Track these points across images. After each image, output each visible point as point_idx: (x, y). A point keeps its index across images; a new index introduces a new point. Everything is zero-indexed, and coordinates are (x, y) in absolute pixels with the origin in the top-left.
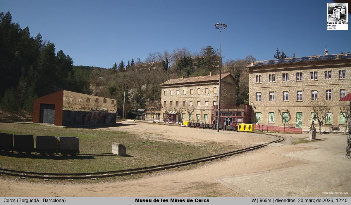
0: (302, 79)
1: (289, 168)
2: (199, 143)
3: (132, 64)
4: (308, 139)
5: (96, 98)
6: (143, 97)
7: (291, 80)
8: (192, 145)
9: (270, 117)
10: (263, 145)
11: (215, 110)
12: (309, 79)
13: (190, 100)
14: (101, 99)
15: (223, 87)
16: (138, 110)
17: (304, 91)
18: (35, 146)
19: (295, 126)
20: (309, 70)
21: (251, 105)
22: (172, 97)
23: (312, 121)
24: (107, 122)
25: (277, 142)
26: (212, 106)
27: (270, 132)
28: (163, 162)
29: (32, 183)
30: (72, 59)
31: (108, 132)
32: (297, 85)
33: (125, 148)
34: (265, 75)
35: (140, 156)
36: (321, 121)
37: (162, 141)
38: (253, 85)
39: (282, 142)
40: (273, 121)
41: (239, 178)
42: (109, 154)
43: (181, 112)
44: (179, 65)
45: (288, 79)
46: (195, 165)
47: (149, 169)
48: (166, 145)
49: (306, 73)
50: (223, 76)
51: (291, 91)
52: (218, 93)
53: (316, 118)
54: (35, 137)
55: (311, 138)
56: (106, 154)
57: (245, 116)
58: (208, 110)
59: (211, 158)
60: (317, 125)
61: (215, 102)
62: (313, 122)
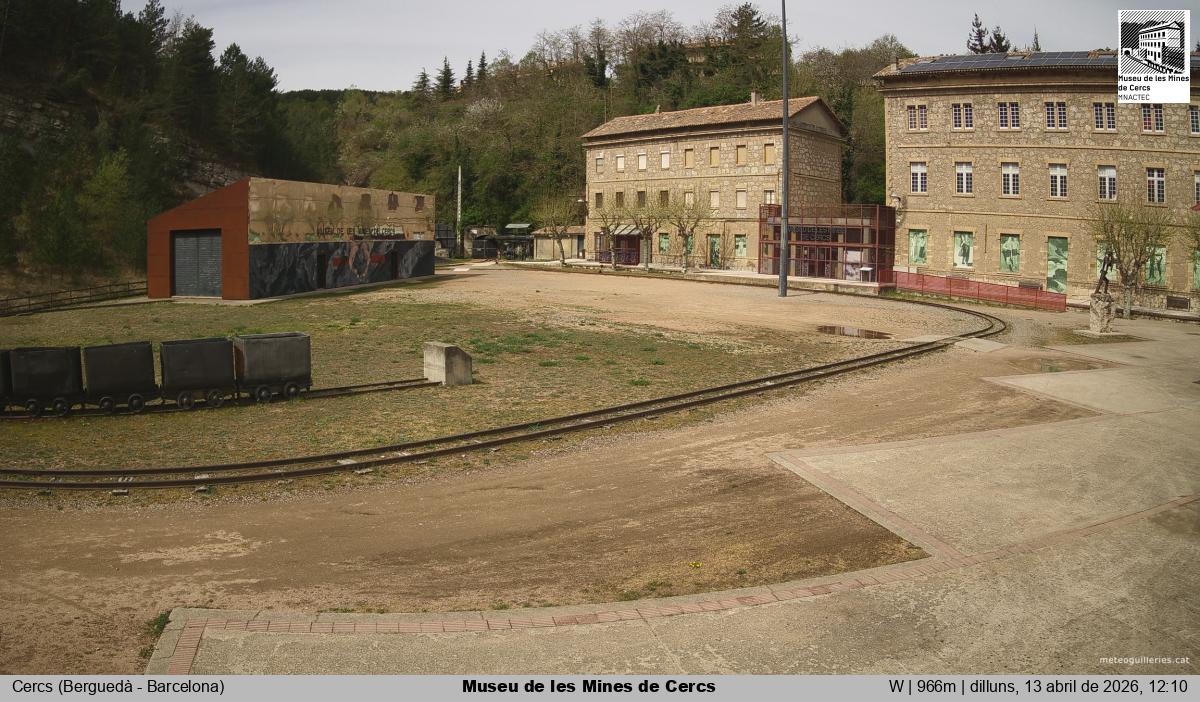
0: (1065, 126)
1: (1025, 427)
2: (720, 333)
3: (482, 73)
4: (1089, 331)
5: (364, 193)
6: (523, 182)
7: (1027, 125)
8: (695, 340)
9: (958, 250)
10: (934, 346)
11: (770, 220)
12: (1088, 128)
13: (685, 187)
14: (380, 196)
15: (797, 144)
16: (509, 226)
17: (1075, 164)
18: (160, 377)
19: (1045, 285)
20: (1087, 96)
21: (893, 205)
22: (623, 177)
23: (1099, 270)
24: (404, 274)
25: (982, 334)
26: (761, 208)
27: (960, 301)
28: (600, 403)
29: (151, 506)
30: (272, 70)
31: (410, 306)
32: (1046, 144)
33: (467, 359)
34: (940, 104)
35: (519, 384)
36: (1130, 272)
37: (592, 329)
38: (898, 139)
39: (1000, 336)
40: (970, 265)
41: (856, 456)
42: (414, 384)
43: (654, 227)
44: (644, 71)
45: (1018, 121)
46: (708, 408)
47: (550, 429)
48: (606, 341)
49: (1079, 105)
50: (797, 104)
51: (1027, 162)
52: (780, 162)
53: (1113, 261)
54: (156, 346)
55: (1099, 330)
56: (401, 382)
57: (873, 241)
58: (748, 220)
59: (762, 385)
60: (1115, 286)
61: (771, 192)
62: (1104, 273)
